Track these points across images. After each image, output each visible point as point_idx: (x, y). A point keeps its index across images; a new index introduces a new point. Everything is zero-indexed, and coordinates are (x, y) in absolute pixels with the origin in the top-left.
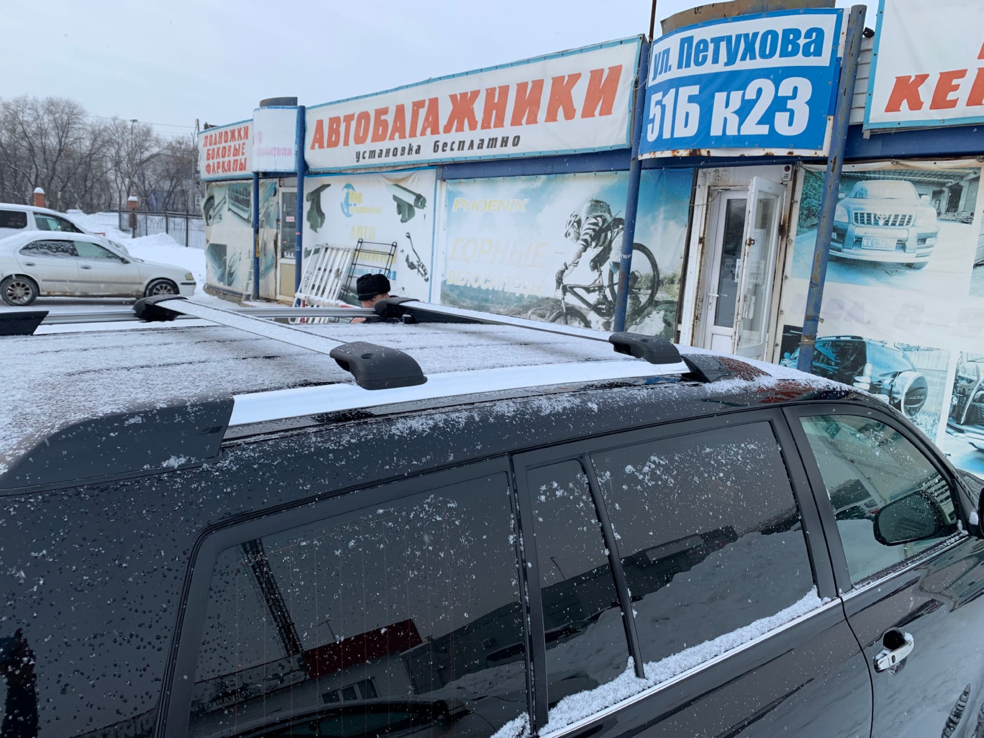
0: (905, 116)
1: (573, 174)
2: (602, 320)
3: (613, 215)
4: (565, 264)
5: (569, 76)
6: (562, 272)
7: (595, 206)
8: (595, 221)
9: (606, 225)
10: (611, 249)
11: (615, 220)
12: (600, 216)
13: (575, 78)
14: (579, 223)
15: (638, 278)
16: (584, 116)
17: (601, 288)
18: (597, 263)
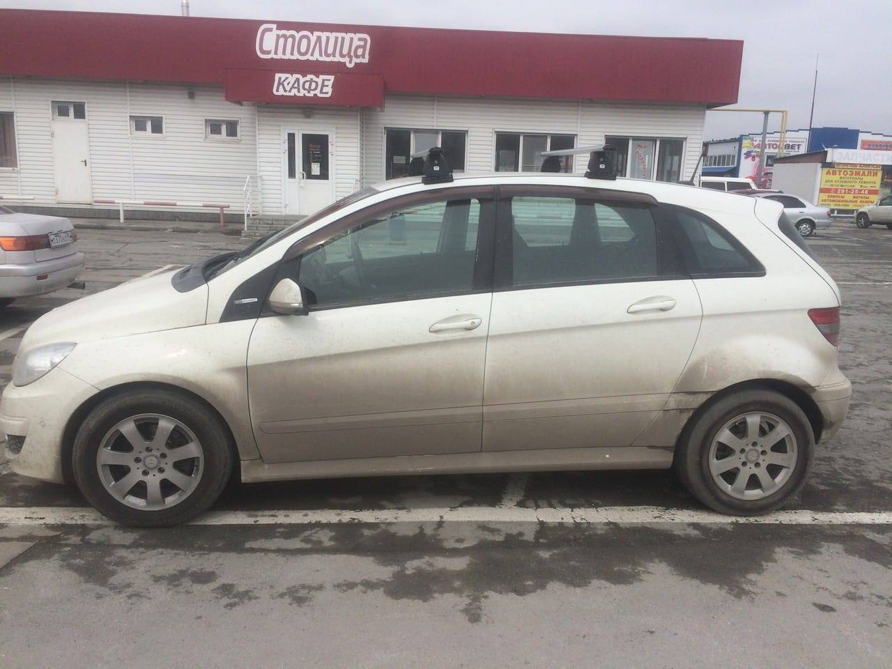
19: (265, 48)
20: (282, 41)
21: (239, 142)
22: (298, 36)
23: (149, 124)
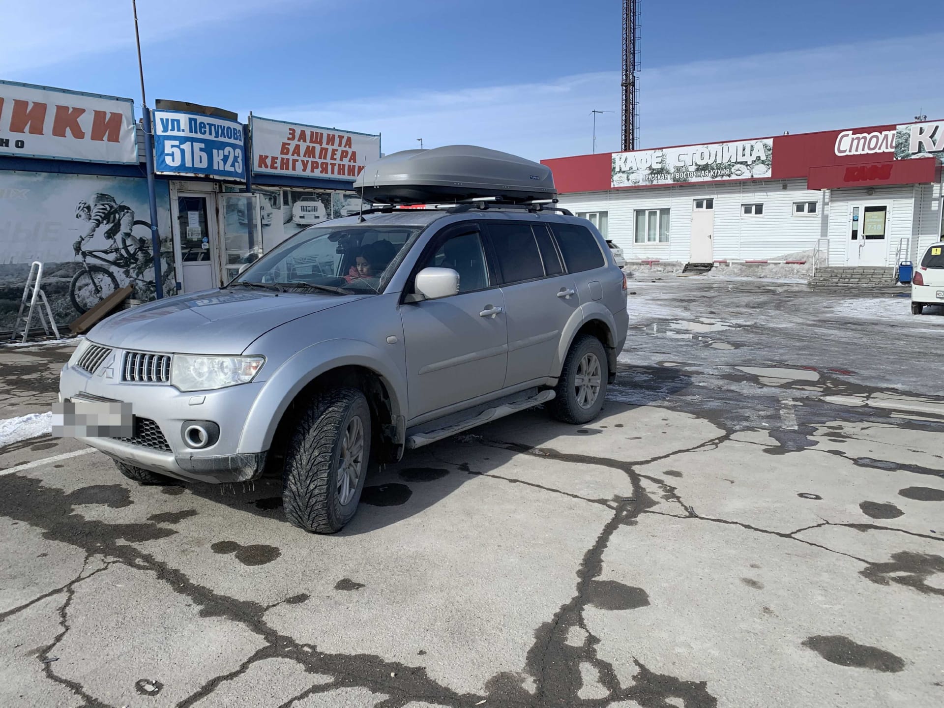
0: (263, 170)
1: (76, 175)
2: (123, 270)
3: (118, 202)
4: (81, 237)
5: (73, 108)
6: (80, 243)
7: (101, 197)
8: (104, 207)
9: (113, 210)
10: (120, 225)
11: (120, 206)
12: (108, 204)
13: (79, 111)
14: (89, 208)
15: (145, 241)
16: (93, 138)
17: (117, 250)
18: (110, 234)
19: (842, 149)
20: (856, 142)
21: (817, 216)
22: (868, 136)
23: (753, 208)
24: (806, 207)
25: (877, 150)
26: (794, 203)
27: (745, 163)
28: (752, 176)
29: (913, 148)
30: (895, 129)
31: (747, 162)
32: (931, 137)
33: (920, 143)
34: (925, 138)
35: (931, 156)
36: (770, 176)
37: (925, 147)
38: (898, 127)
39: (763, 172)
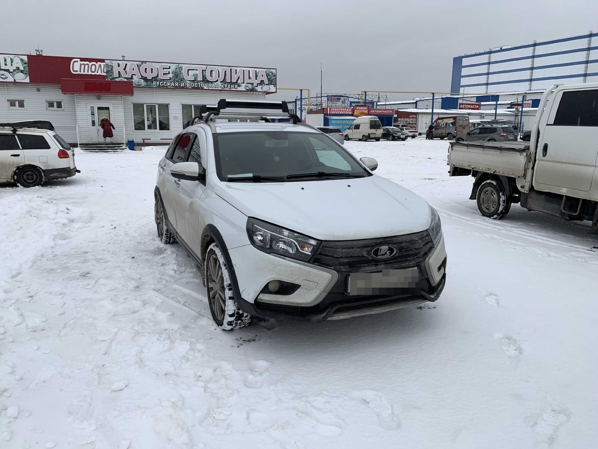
19: (75, 69)
20: (83, 66)
21: (63, 110)
22: (90, 64)
23: (17, 103)
24: (55, 104)
25: (96, 73)
26: (46, 101)
27: (8, 71)
28: (15, 80)
29: (116, 75)
30: (104, 62)
31: (9, 70)
32: (125, 69)
33: (119, 72)
34: (121, 69)
35: (125, 80)
36: (28, 81)
37: (122, 75)
38: (105, 61)
39: (22, 78)
